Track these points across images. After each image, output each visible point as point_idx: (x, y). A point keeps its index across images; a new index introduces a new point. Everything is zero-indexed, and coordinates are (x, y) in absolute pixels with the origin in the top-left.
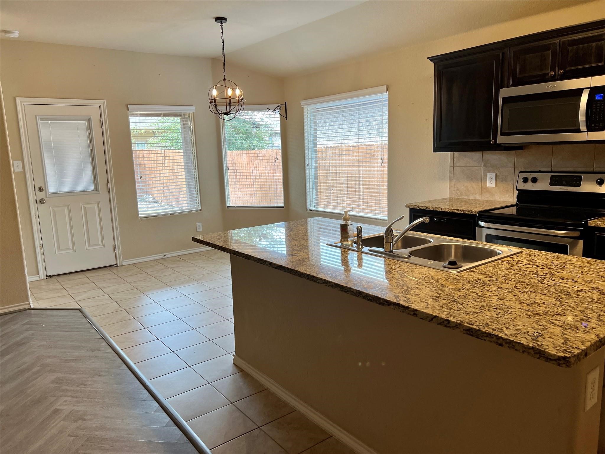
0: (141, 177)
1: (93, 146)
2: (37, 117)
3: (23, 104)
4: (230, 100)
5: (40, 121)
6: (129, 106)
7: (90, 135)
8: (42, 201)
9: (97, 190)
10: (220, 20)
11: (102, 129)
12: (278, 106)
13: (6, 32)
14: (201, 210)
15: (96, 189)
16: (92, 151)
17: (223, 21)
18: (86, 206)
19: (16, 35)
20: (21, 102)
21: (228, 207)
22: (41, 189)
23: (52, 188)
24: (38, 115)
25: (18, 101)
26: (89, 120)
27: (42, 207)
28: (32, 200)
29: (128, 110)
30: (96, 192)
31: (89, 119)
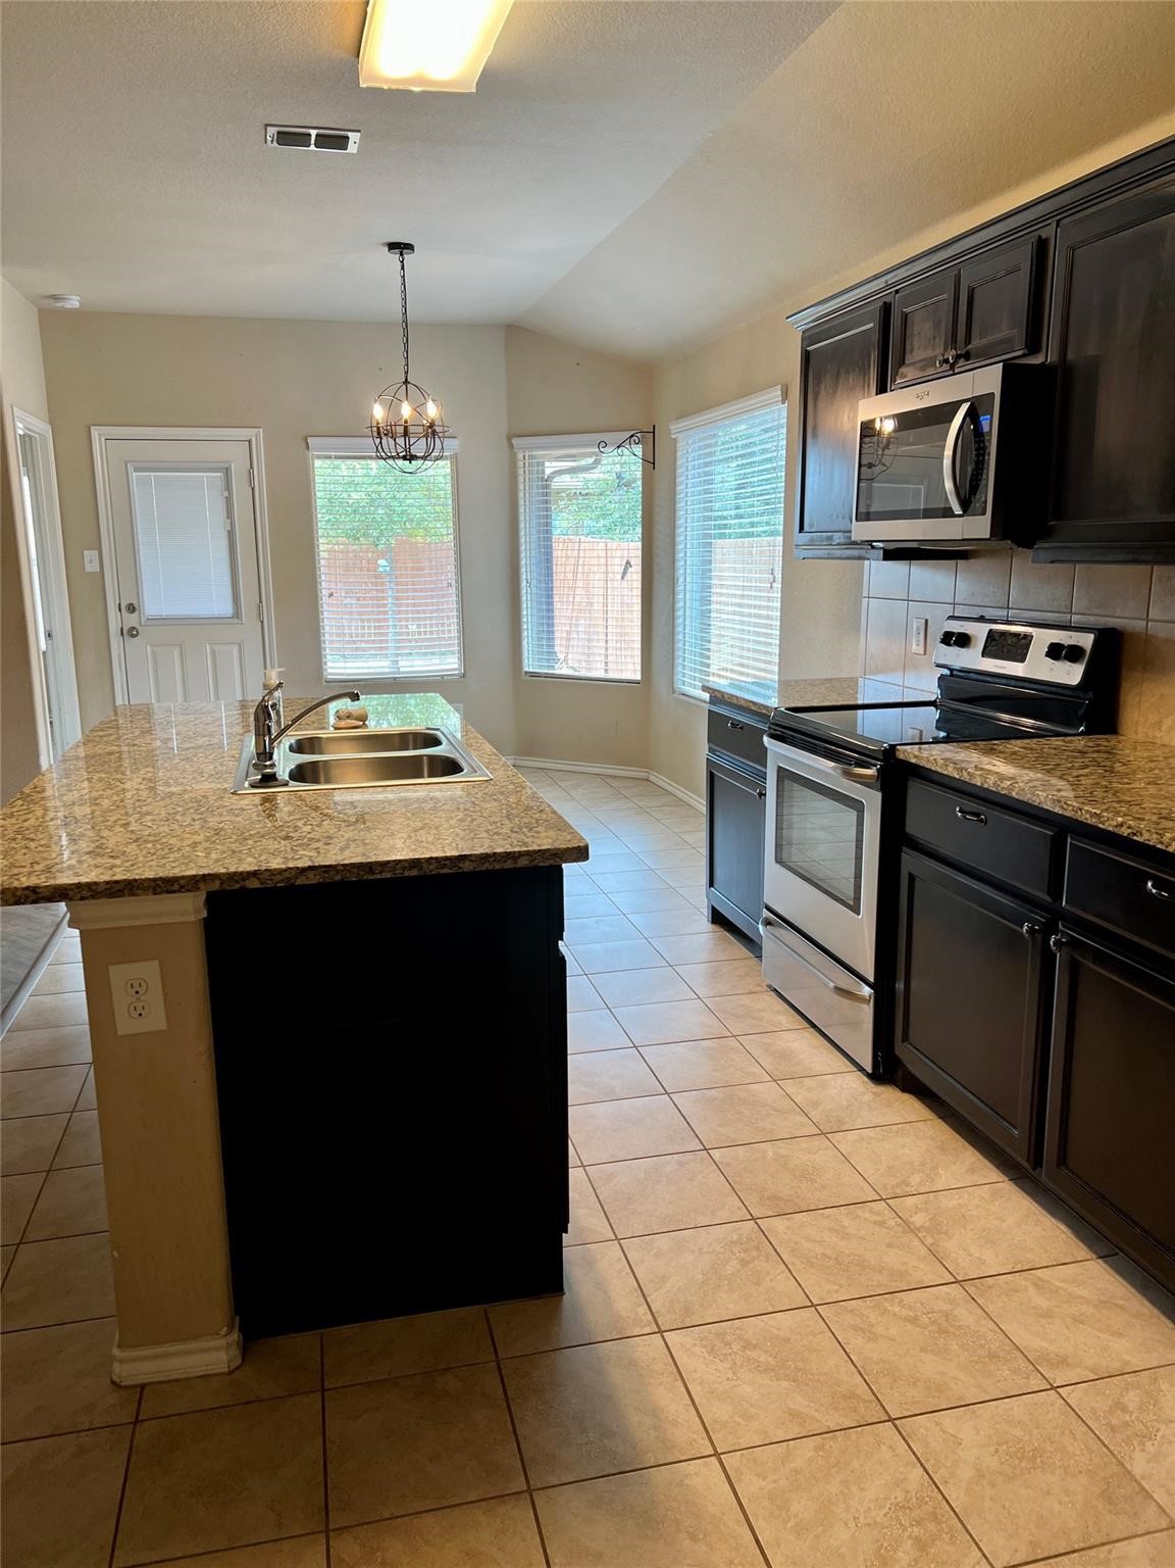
0: (331, 595)
1: (232, 524)
2: (129, 465)
3: (103, 439)
4: (406, 428)
5: (134, 474)
6: (310, 440)
7: (229, 501)
8: (133, 632)
9: (238, 618)
10: (400, 247)
11: (253, 489)
12: (632, 436)
13: (56, 298)
14: (464, 676)
15: (237, 614)
16: (231, 535)
17: (405, 251)
18: (216, 648)
19: (74, 303)
20: (100, 435)
21: (526, 672)
22: (132, 609)
23: (152, 607)
24: (130, 461)
25: (95, 432)
26: (227, 471)
27: (132, 643)
28: (114, 628)
29: (308, 448)
30: (236, 621)
31: (227, 469)
